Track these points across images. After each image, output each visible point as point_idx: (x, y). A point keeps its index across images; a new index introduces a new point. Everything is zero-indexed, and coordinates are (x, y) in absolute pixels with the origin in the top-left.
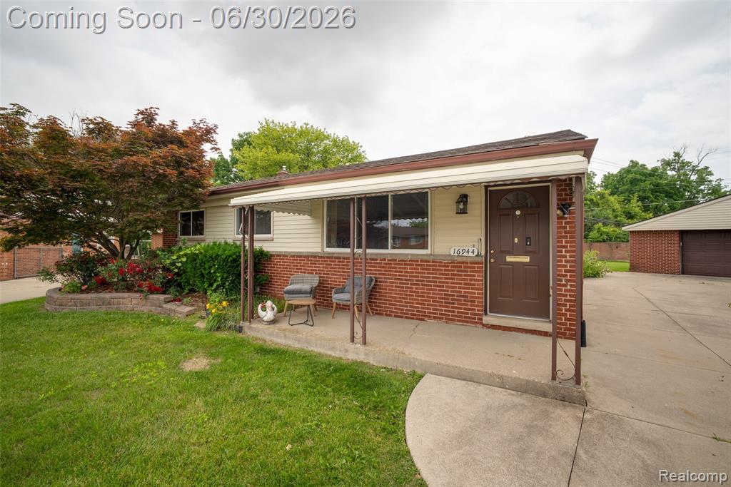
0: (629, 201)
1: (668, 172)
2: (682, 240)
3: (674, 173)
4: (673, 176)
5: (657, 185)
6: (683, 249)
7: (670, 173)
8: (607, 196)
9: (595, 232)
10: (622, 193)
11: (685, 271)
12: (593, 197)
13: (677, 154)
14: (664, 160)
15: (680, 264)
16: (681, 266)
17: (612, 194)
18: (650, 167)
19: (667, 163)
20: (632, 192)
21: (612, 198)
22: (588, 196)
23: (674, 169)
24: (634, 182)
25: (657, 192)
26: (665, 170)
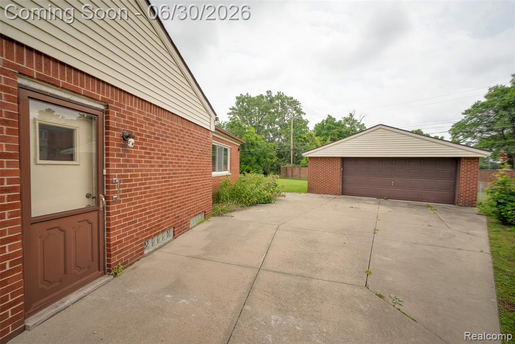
0: (326, 141)
1: (346, 125)
2: (343, 166)
3: (349, 126)
4: (349, 127)
5: (341, 132)
6: (343, 173)
7: (348, 126)
8: (314, 136)
9: (304, 160)
10: (323, 135)
11: (344, 193)
12: (305, 136)
13: (351, 115)
14: (345, 118)
15: (341, 186)
16: (341, 188)
17: (317, 136)
18: (337, 121)
19: (346, 120)
20: (327, 135)
21: (316, 138)
22: (303, 136)
23: (349, 124)
24: (329, 128)
25: (340, 136)
26: (345, 124)
